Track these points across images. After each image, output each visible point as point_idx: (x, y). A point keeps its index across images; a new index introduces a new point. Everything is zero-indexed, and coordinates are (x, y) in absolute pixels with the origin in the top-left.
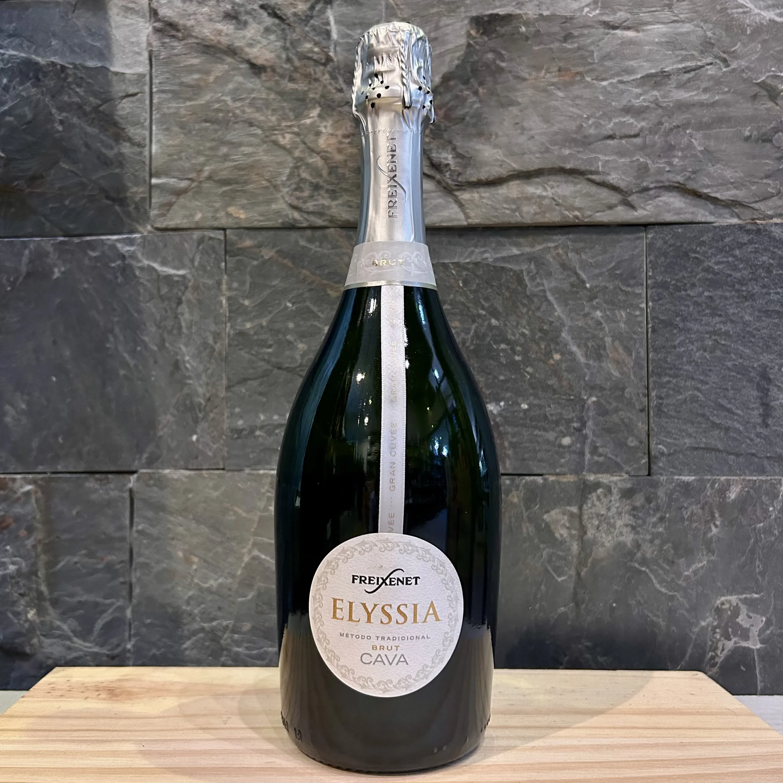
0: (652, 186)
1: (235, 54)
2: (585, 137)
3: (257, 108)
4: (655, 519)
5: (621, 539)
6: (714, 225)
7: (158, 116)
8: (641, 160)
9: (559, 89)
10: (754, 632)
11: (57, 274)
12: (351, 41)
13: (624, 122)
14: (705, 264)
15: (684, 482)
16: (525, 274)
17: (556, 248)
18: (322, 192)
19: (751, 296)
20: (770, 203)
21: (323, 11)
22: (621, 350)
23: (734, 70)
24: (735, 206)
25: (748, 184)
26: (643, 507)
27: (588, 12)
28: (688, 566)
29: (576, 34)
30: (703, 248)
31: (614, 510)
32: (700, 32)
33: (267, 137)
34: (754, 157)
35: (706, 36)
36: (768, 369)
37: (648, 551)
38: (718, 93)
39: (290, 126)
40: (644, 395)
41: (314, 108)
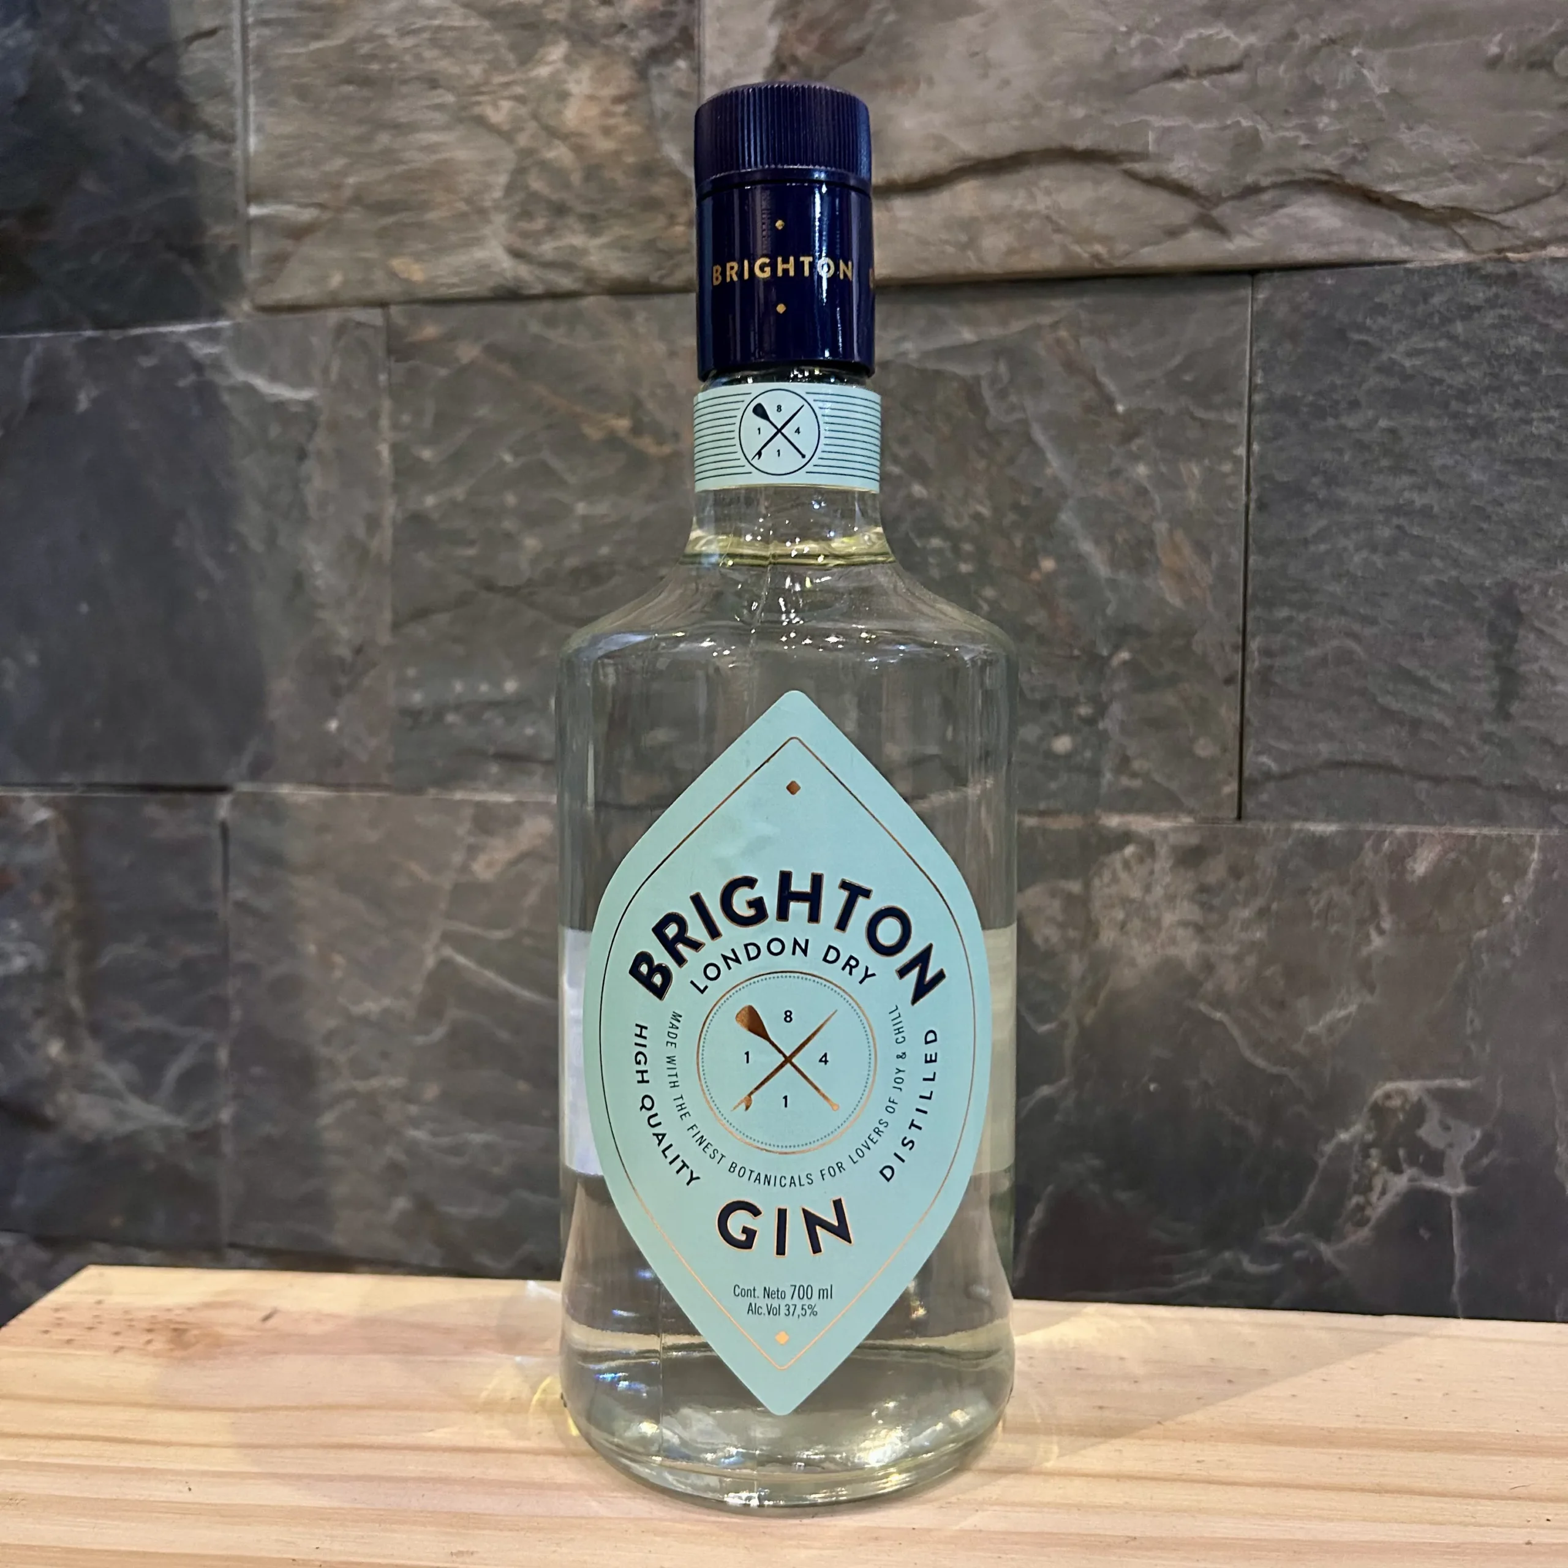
0: (1265, 182)
2: (1121, 76)
3: (442, 47)
4: (1246, 913)
5: (1172, 951)
6: (1408, 266)
8: (1245, 123)
10: (1456, 1159)
11: (83, 402)
13: (1211, 35)
15: (1313, 834)
16: (984, 384)
17: (1055, 326)
18: (571, 220)
19: (1486, 428)
20: (1540, 211)
22: (1187, 550)
26: (1222, 885)
28: (1317, 1015)
30: (1381, 320)
31: (1158, 891)
36: (1517, 592)
37: (1230, 978)
40: (1235, 648)
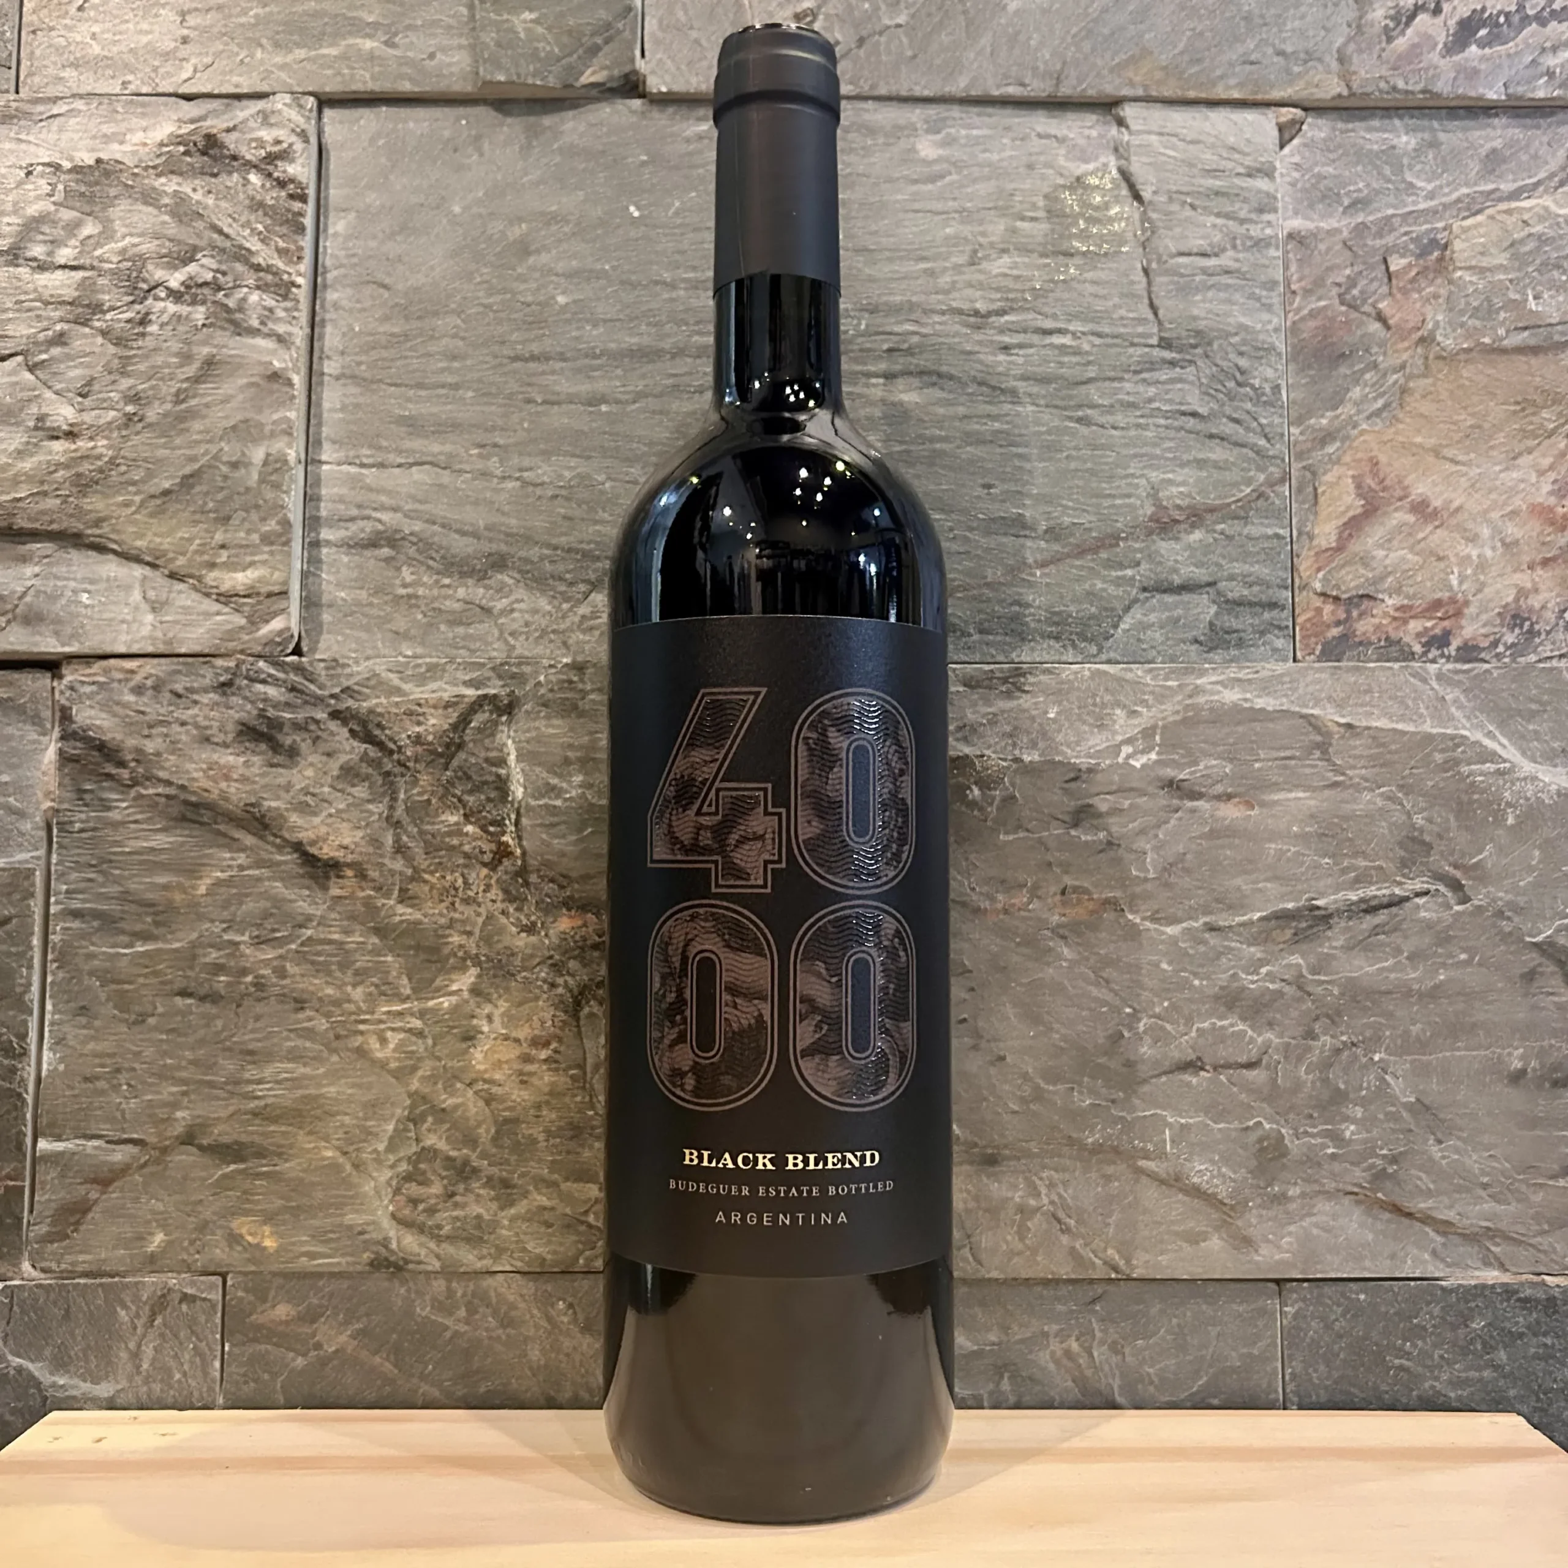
1: (266, 827)
7: (61, 975)
9: (1063, 937)
12: (558, 803)
14: (1427, 1385)
21: (489, 730)
23: (1479, 908)
24: (1492, 1238)
25: (1524, 1188)
27: (1128, 757)
29: (1103, 807)
32: (1398, 817)
33: (338, 1037)
34: (1533, 1123)
35: (1413, 826)
38: (1444, 965)
39: (400, 1014)
41: (464, 969)
